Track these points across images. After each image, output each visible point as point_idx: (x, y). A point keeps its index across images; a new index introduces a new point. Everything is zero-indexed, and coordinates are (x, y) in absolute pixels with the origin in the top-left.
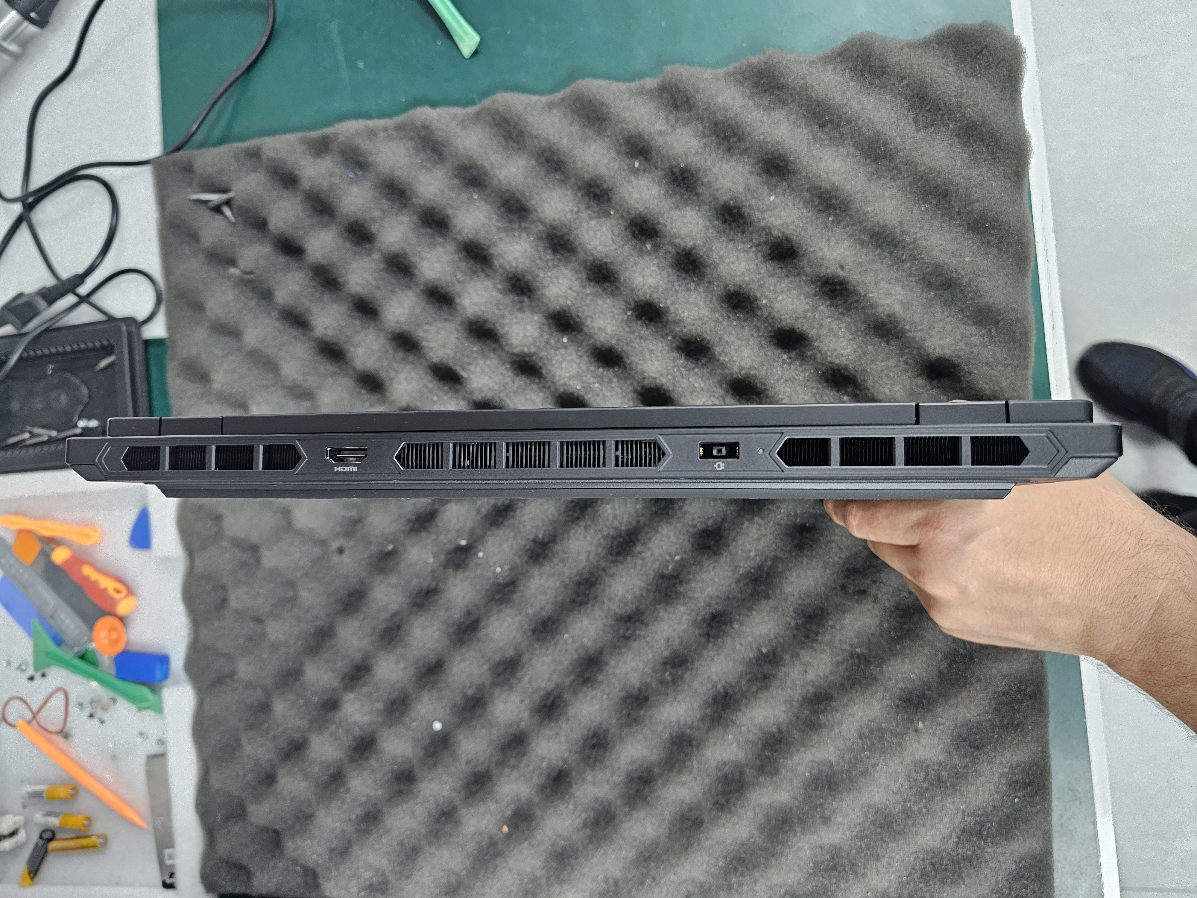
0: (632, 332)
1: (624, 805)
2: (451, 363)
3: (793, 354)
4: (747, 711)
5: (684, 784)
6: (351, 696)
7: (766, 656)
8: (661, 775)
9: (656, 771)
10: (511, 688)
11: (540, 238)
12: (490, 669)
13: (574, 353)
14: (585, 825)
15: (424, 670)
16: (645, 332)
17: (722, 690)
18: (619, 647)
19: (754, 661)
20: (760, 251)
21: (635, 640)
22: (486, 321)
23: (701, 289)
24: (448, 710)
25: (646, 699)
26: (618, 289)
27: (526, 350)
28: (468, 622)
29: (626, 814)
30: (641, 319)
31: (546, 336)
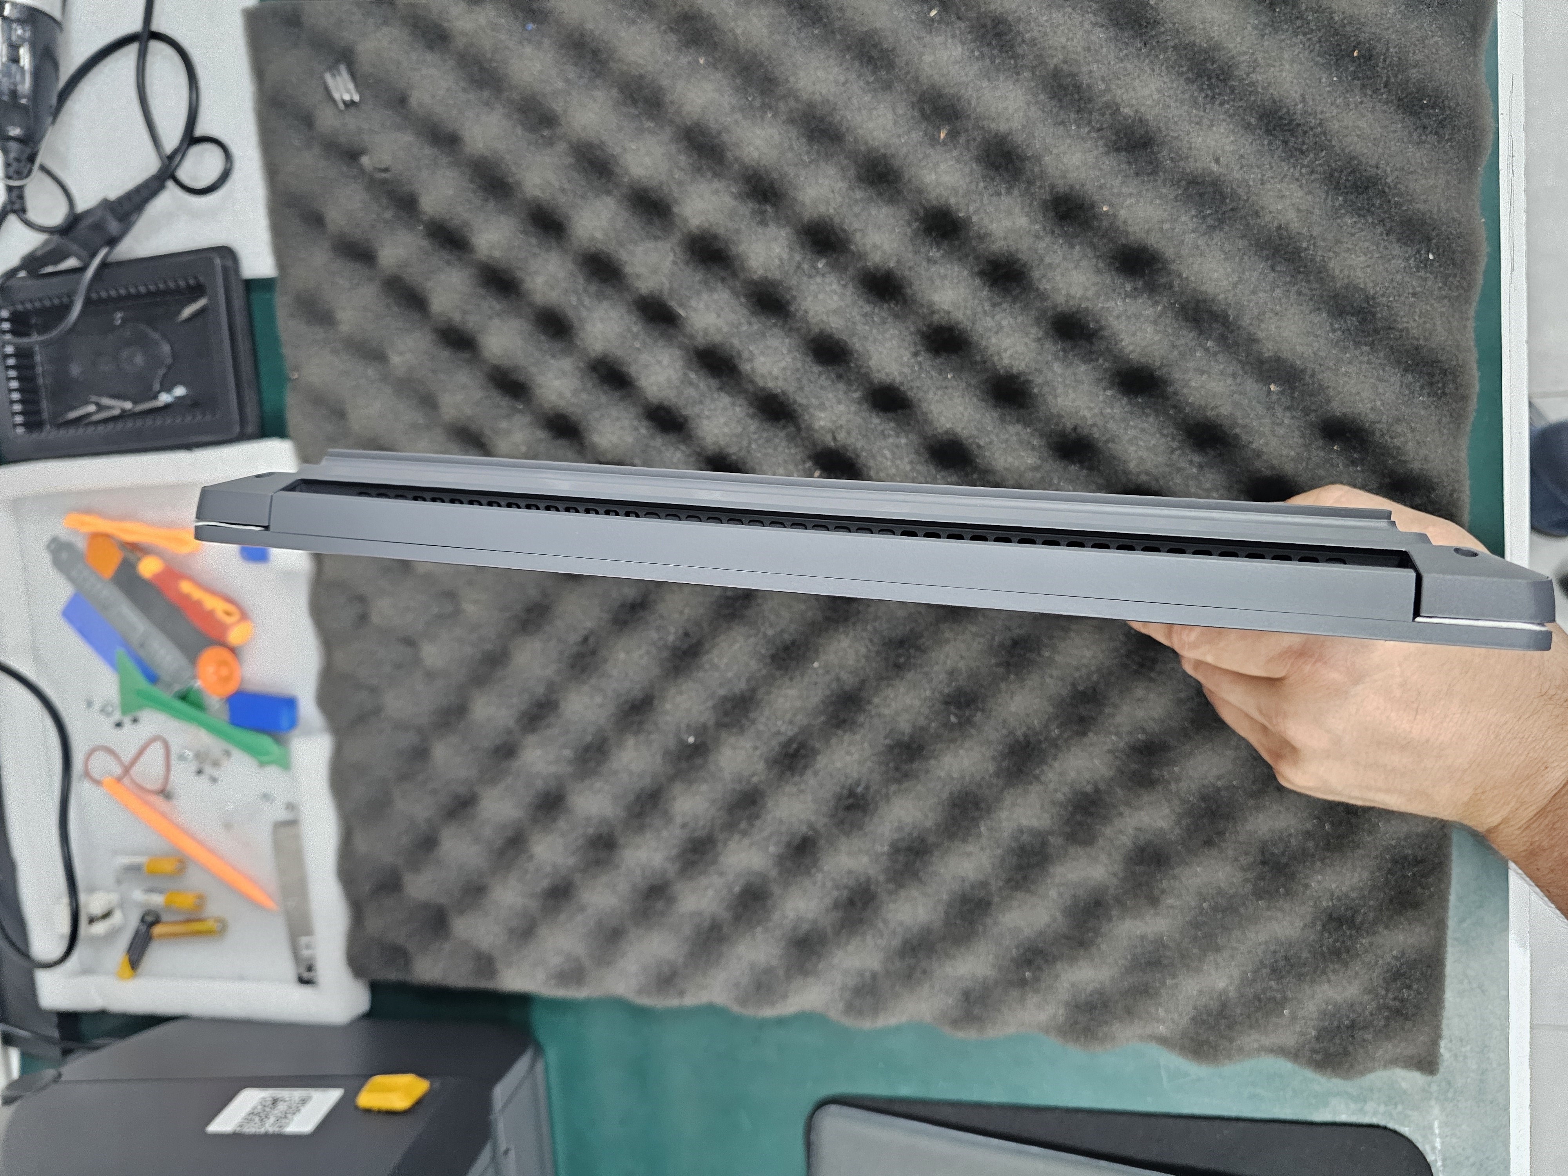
0: (917, 252)
1: (888, 881)
2: (666, 296)
3: (1140, 284)
4: (1056, 764)
5: (969, 854)
6: (531, 739)
7: (1083, 693)
8: (937, 845)
9: (931, 839)
10: (742, 730)
11: (791, 121)
12: (714, 707)
13: (835, 281)
14: (836, 906)
15: (626, 707)
16: (934, 253)
17: (1021, 738)
18: (888, 678)
19: (1068, 700)
20: (1102, 138)
21: (909, 670)
22: (715, 237)
23: (1016, 192)
24: (659, 759)
25: (921, 748)
26: (899, 192)
27: (769, 275)
28: (685, 646)
29: (890, 893)
30: (930, 235)
31: (798, 257)
